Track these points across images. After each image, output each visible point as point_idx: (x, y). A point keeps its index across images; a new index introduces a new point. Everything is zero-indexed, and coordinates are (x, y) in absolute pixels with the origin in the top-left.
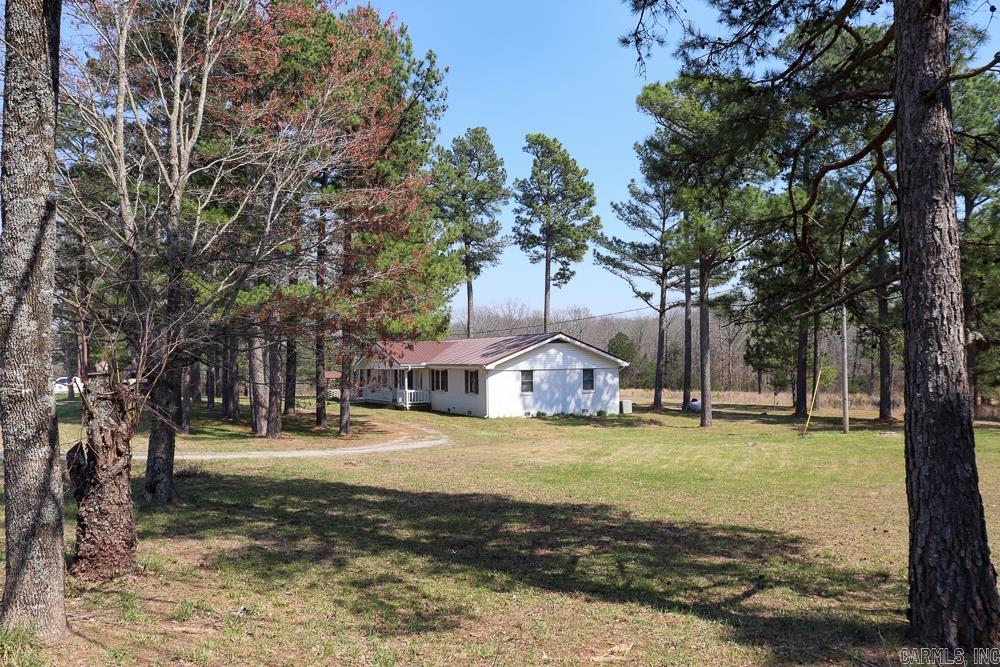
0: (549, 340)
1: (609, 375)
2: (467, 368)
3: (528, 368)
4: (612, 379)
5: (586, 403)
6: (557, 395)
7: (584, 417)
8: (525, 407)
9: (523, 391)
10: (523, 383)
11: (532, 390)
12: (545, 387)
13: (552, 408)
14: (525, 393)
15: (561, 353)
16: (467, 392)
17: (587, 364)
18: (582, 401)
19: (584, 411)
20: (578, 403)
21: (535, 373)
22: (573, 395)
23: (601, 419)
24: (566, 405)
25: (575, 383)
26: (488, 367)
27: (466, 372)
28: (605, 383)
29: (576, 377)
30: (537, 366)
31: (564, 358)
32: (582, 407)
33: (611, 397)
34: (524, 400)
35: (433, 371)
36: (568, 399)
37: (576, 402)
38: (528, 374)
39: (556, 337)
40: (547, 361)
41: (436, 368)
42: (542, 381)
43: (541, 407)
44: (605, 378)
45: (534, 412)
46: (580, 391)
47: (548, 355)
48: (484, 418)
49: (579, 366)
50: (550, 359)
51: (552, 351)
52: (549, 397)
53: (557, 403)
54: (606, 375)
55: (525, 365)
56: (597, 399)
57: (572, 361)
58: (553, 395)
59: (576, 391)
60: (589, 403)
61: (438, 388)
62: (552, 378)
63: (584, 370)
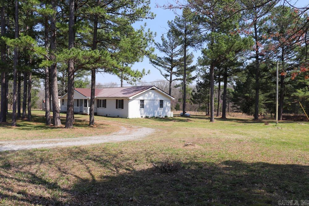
0: (150, 89)
1: (168, 103)
2: (117, 98)
3: (142, 99)
4: (169, 104)
5: (160, 113)
6: (151, 110)
7: (160, 118)
8: (141, 114)
9: (140, 108)
10: (140, 105)
11: (143, 108)
12: (148, 106)
13: (150, 115)
14: (141, 109)
15: (153, 94)
16: (117, 108)
17: (161, 98)
18: (159, 112)
19: (160, 116)
20: (158, 113)
21: (145, 101)
22: (157, 110)
23: (166, 119)
24: (154, 113)
25: (157, 105)
26: (130, 98)
27: (117, 100)
28: (167, 106)
29: (158, 103)
30: (146, 98)
31: (154, 96)
32: (159, 115)
33: (168, 111)
34: (141, 111)
35: (98, 100)
36: (155, 111)
37: (157, 113)
38: (142, 101)
39: (153, 87)
40: (149, 96)
41: (100, 99)
42: (147, 105)
43: (146, 114)
44: (166, 104)
45: (144, 116)
46: (159, 108)
47: (149, 94)
48: (127, 118)
49: (159, 99)
50: (150, 96)
51: (150, 93)
52: (149, 110)
53: (151, 113)
54: (167, 102)
55: (141, 98)
56: (164, 112)
57: (156, 97)
58: (150, 110)
59: (157, 108)
60: (161, 113)
61: (100, 106)
62: (150, 103)
63: (160, 100)
